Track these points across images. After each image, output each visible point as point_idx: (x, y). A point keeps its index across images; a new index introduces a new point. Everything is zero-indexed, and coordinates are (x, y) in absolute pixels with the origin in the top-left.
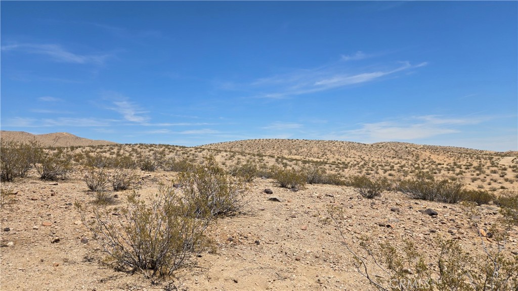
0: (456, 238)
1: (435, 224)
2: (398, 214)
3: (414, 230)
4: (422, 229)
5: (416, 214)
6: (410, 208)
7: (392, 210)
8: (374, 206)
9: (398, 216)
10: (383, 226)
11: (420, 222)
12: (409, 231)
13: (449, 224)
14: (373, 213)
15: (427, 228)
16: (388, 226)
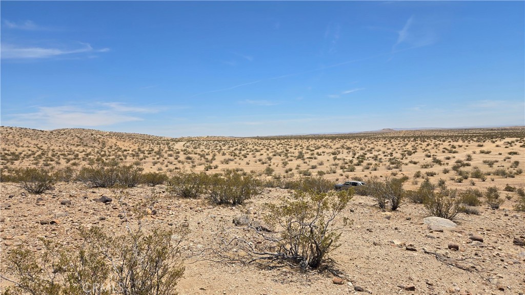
0: (123, 222)
1: (107, 211)
2: (68, 207)
3: (82, 221)
4: (92, 219)
5: (88, 203)
6: (85, 198)
7: (62, 204)
8: (41, 203)
9: (67, 209)
10: (46, 224)
11: (92, 211)
12: (76, 224)
13: (121, 209)
14: (37, 210)
15: (98, 217)
16: (53, 223)
